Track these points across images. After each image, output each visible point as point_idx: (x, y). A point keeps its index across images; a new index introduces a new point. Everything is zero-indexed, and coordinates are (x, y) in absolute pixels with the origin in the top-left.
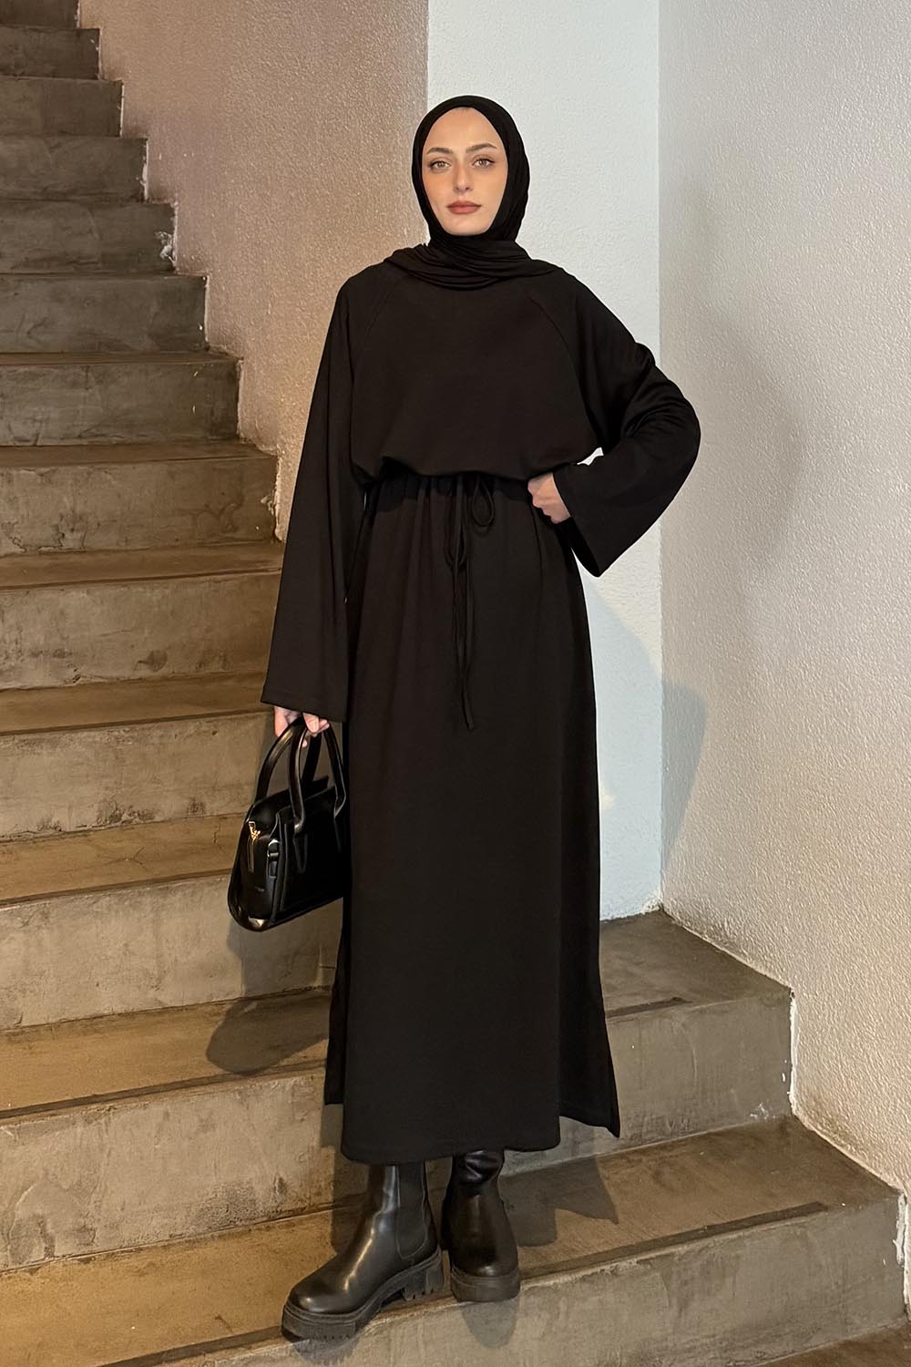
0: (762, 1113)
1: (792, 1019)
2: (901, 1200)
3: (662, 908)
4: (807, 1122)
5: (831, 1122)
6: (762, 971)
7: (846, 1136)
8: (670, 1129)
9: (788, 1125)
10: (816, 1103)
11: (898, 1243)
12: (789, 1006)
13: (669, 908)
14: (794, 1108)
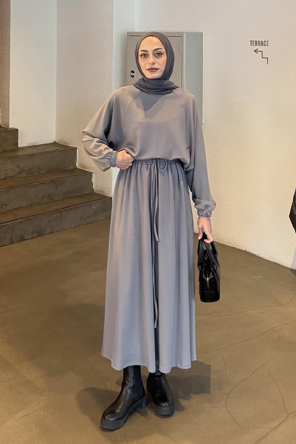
0: (72, 167)
1: (77, 152)
2: (93, 173)
3: (55, 142)
5: (83, 166)
6: (72, 146)
7: (85, 168)
8: (55, 170)
10: (81, 164)
11: (92, 180)
12: (76, 150)
14: (77, 167)
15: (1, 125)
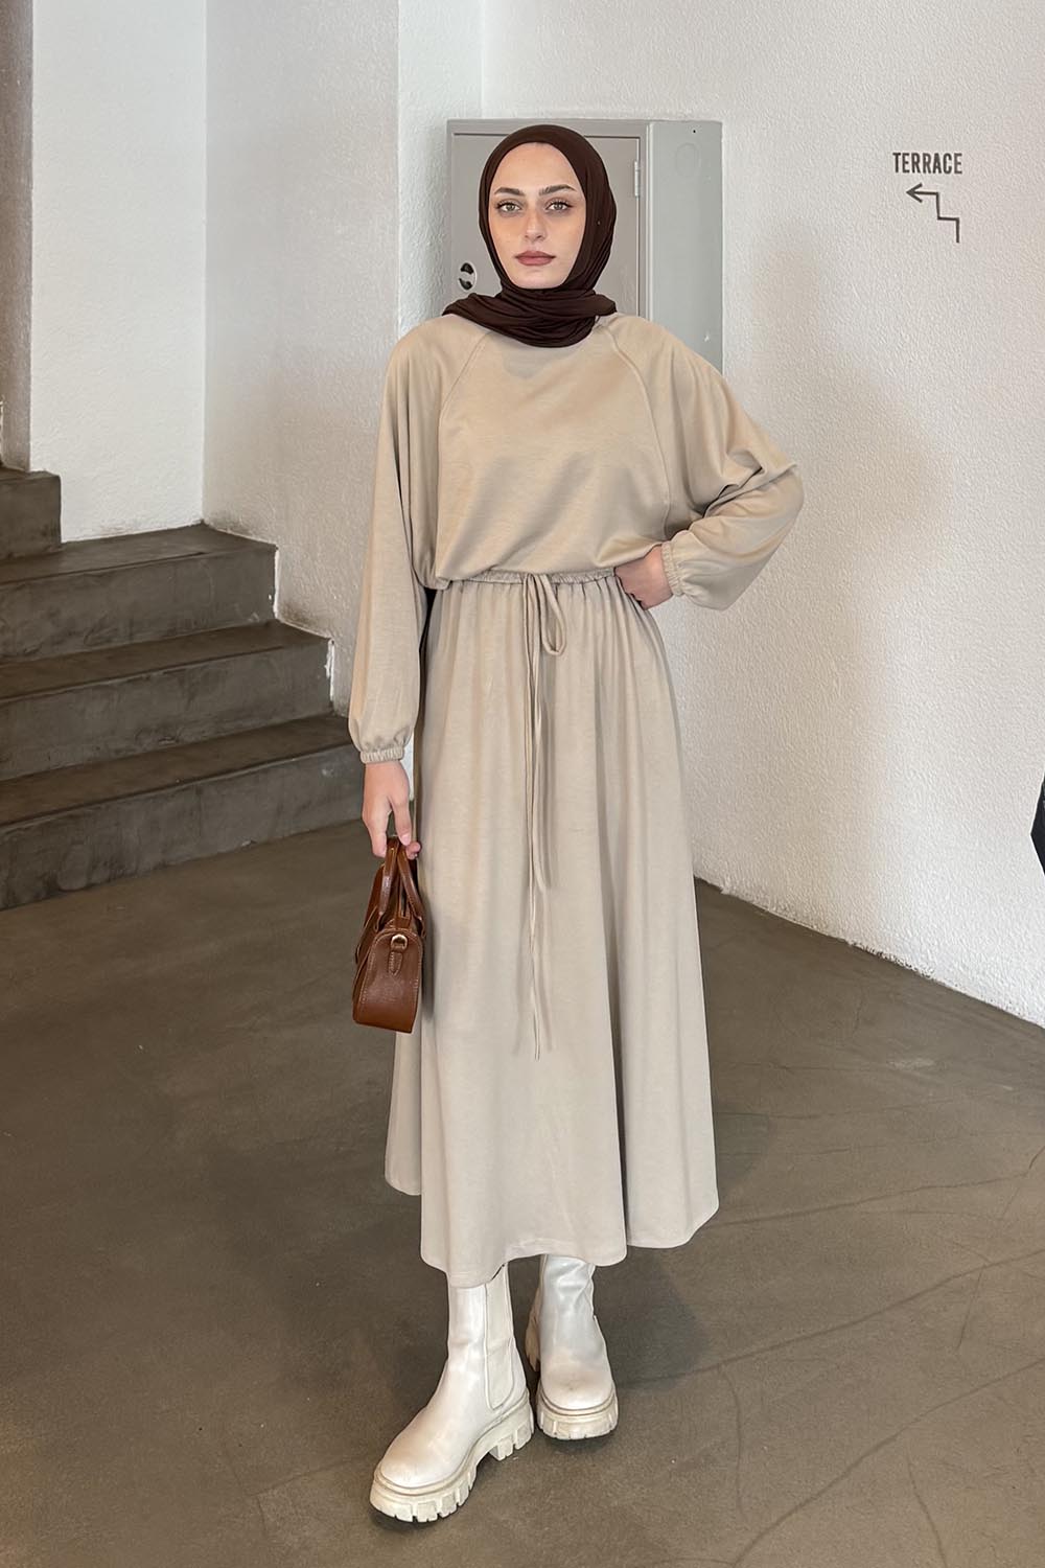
0: (256, 618)
1: (276, 562)
2: (330, 642)
3: (202, 521)
4: (283, 620)
5: (296, 615)
6: (260, 540)
7: (304, 621)
8: (193, 627)
9: (271, 625)
10: (288, 608)
11: (327, 667)
12: (274, 556)
13: (207, 521)
14: (276, 615)
15: (3, 461)
